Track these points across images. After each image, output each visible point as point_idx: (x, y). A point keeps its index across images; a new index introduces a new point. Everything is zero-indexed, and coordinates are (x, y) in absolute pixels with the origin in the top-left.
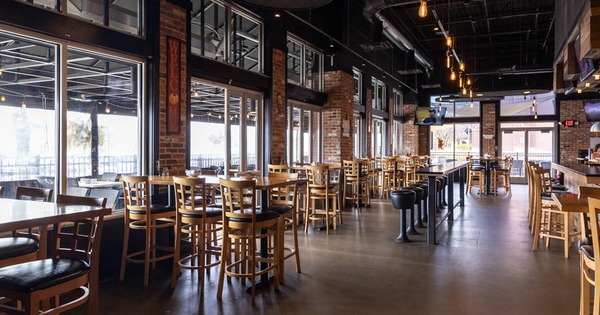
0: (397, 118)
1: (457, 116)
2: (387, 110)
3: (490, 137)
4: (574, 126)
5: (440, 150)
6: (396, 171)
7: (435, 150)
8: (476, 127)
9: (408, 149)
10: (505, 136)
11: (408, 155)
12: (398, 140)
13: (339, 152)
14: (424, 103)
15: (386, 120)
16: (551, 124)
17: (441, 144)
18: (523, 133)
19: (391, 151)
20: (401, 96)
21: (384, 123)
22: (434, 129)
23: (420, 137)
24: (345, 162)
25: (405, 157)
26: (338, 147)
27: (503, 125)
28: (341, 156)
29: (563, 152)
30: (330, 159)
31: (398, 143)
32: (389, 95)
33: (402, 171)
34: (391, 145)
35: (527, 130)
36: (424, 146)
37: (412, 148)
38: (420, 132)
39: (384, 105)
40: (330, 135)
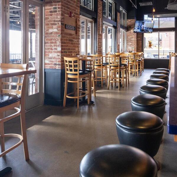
0: (123, 27)
1: (161, 27)
2: (116, 20)
5: (150, 49)
6: (121, 65)
7: (146, 49)
8: (172, 34)
9: (130, 48)
11: (130, 52)
12: (124, 42)
13: (59, 49)
14: (140, 19)
15: (115, 27)
17: (150, 46)
19: (119, 49)
20: (126, 14)
21: (113, 29)
22: (146, 35)
23: (137, 40)
24: (65, 58)
25: (128, 53)
26: (59, 43)
28: (62, 52)
30: (51, 55)
31: (124, 45)
32: (117, 11)
33: (125, 65)
34: (119, 45)
36: (140, 46)
37: (132, 47)
38: (137, 37)
39: (114, 17)
40: (51, 31)
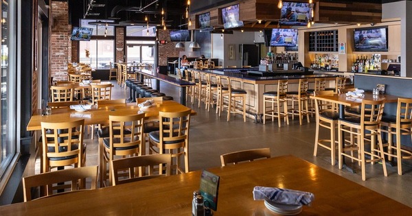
1: (99, 34)
3: (121, 49)
4: (165, 44)
8: (111, 42)
10: (129, 49)
16: (153, 42)
18: (139, 47)
22: (82, 43)
23: (72, 49)
27: (128, 42)
29: (160, 59)
35: (141, 45)
38: (72, 45)
